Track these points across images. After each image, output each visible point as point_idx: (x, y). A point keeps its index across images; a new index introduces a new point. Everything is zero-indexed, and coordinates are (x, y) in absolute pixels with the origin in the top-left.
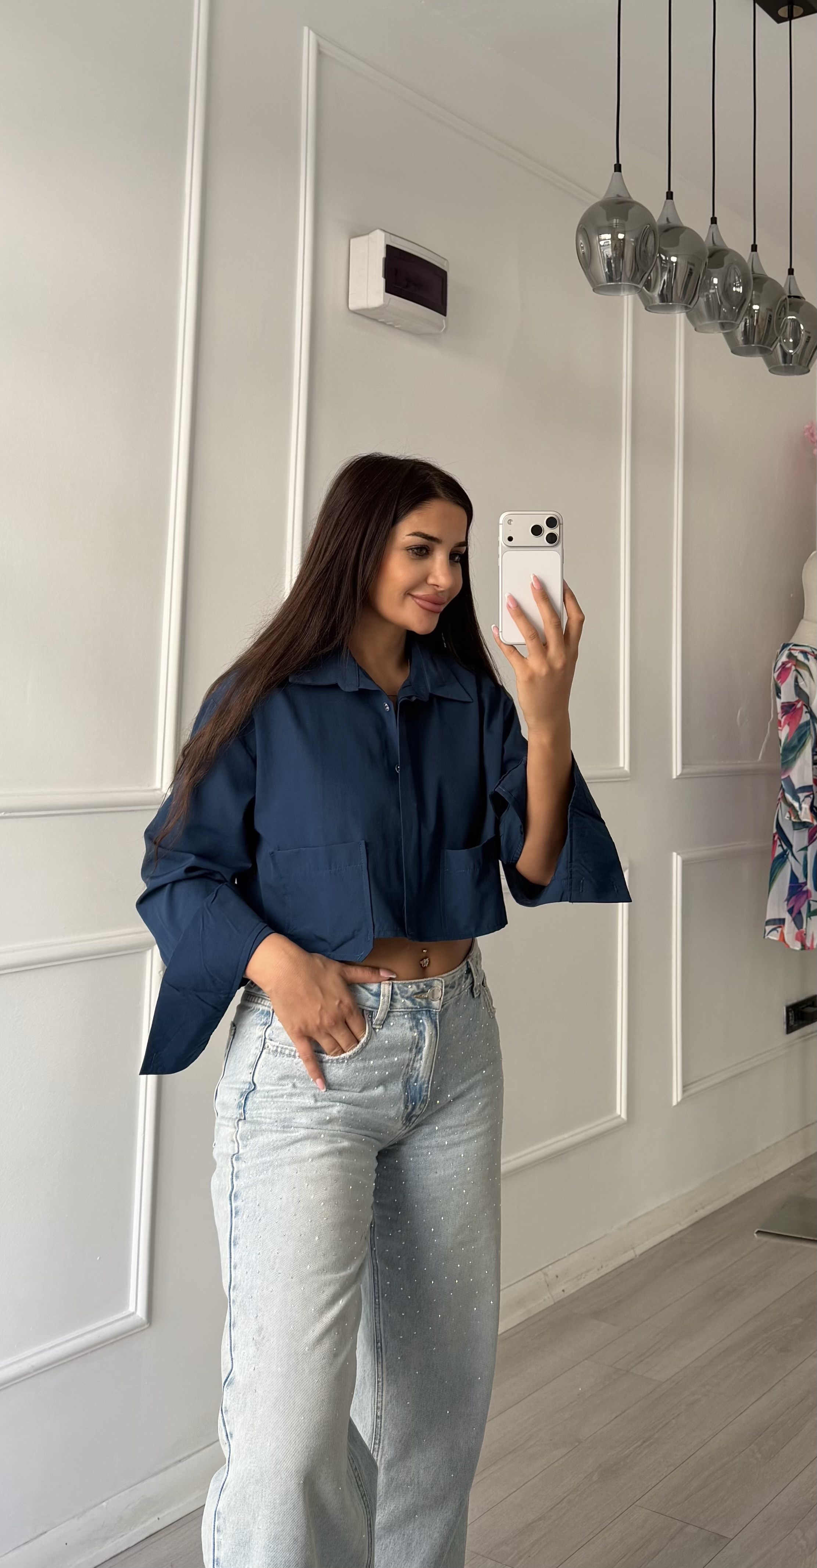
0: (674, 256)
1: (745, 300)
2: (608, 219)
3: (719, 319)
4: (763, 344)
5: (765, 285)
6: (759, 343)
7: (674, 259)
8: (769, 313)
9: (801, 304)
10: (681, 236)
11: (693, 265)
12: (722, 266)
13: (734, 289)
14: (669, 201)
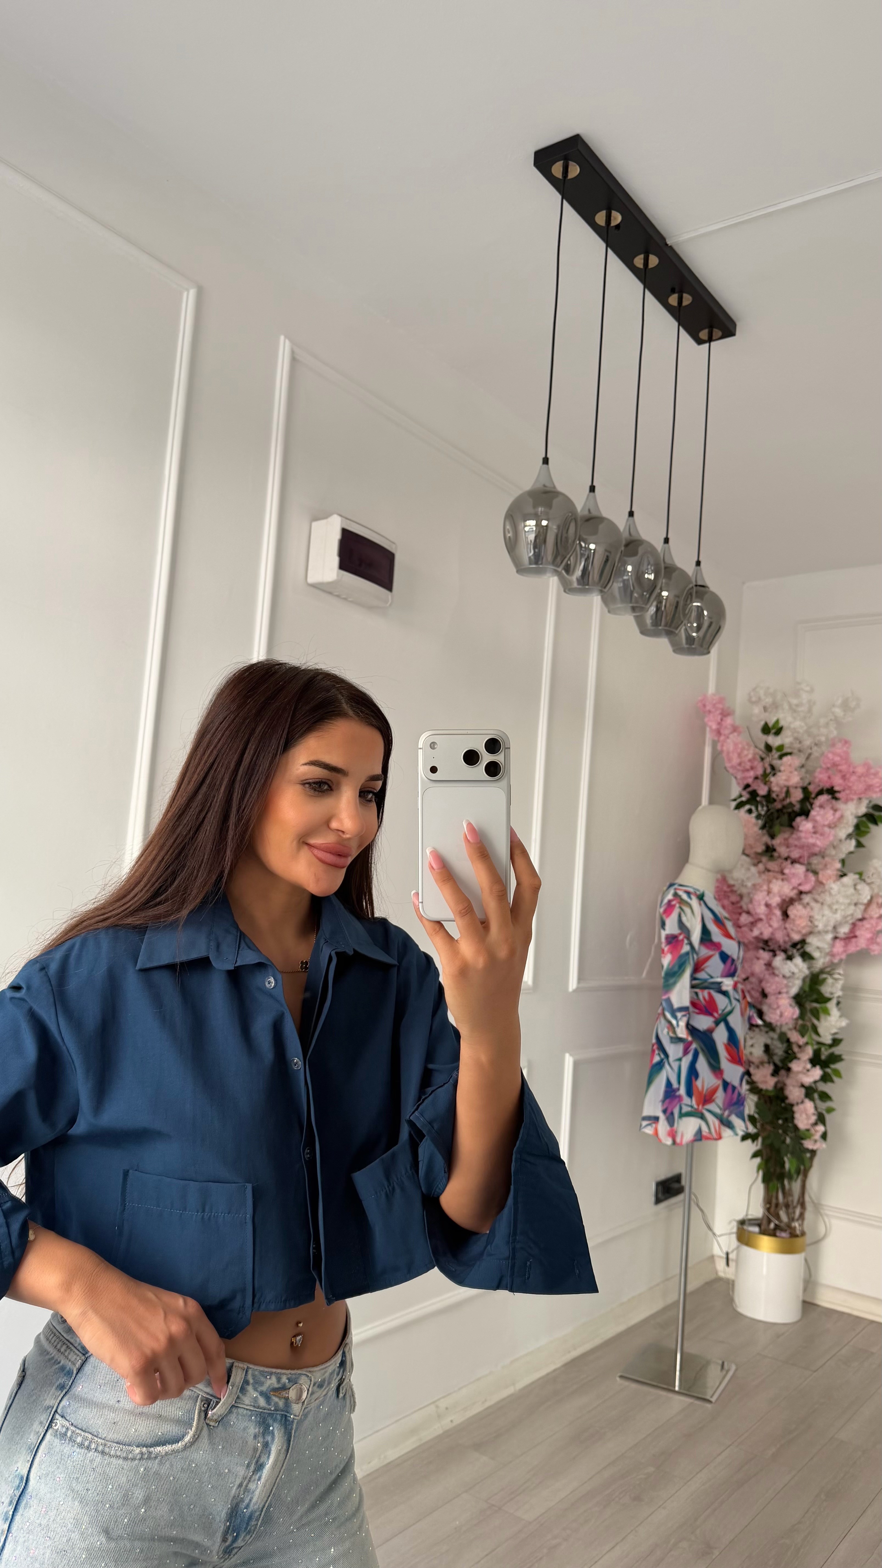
0: (593, 543)
1: (655, 587)
2: (535, 506)
3: (631, 602)
4: (670, 626)
5: (674, 575)
6: (666, 625)
7: (592, 546)
8: (677, 599)
9: (706, 593)
10: (601, 527)
11: (610, 552)
12: (635, 554)
13: (646, 576)
14: (592, 494)
